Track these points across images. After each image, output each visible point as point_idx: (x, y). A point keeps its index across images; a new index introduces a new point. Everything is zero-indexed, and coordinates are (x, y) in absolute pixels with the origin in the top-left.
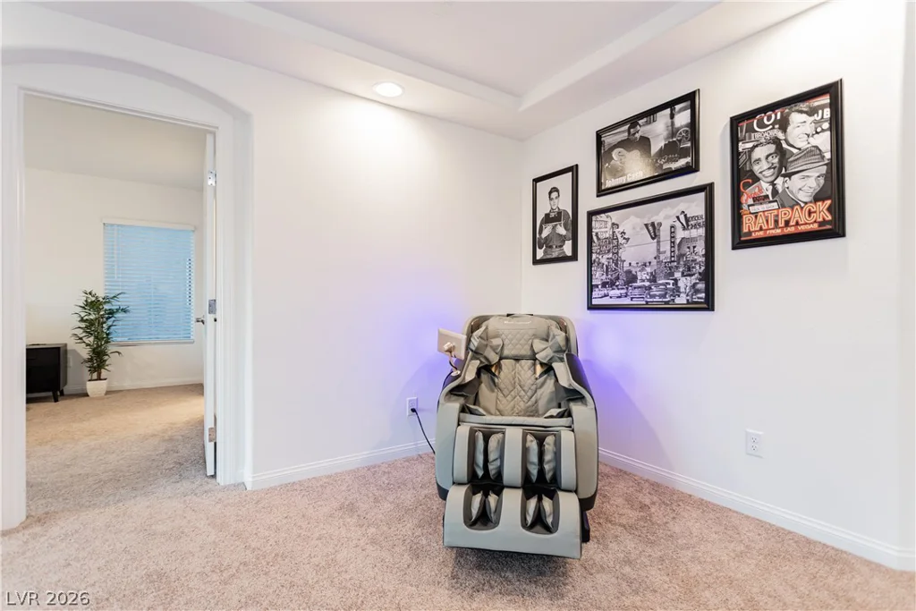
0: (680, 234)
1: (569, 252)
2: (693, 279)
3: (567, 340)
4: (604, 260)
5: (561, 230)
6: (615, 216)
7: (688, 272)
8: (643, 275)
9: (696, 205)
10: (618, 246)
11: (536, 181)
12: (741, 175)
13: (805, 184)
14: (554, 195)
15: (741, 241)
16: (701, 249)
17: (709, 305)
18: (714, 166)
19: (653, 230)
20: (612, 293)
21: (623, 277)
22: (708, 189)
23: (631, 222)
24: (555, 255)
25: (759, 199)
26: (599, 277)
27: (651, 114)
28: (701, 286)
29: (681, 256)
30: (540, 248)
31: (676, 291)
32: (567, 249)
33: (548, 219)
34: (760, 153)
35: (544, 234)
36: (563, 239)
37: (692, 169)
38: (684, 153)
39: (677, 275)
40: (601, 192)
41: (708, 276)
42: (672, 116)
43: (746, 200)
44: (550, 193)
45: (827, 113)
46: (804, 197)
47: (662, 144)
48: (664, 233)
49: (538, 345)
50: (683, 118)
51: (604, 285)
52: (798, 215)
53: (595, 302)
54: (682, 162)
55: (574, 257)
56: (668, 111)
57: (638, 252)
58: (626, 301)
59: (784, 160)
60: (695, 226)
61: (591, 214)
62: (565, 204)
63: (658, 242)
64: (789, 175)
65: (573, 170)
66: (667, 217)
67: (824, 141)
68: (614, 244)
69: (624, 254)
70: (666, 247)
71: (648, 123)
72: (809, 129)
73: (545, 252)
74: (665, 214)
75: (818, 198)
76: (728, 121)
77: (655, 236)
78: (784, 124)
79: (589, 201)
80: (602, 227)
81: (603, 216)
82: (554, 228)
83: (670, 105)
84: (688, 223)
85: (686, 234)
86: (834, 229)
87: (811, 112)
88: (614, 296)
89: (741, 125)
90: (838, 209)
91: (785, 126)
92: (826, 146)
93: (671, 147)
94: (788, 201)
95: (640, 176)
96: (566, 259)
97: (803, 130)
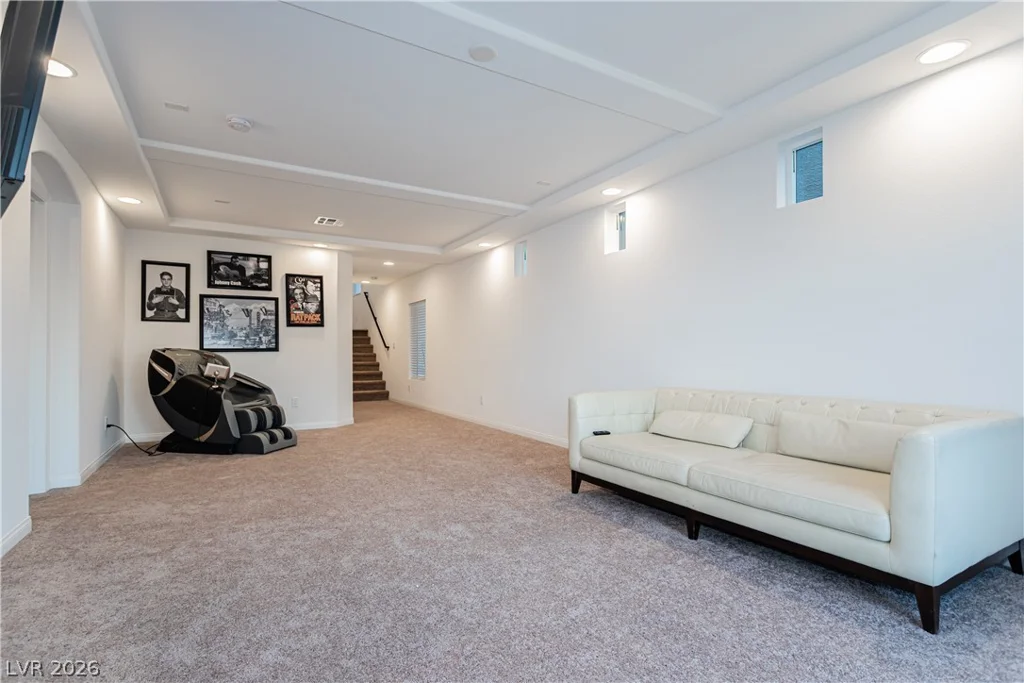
0: (263, 317)
1: (183, 316)
2: (269, 337)
4: (213, 324)
5: (175, 301)
6: (222, 301)
7: (267, 334)
8: (241, 334)
9: (271, 306)
10: (224, 317)
11: (145, 263)
12: (290, 298)
13: (312, 307)
14: (166, 277)
15: (290, 324)
16: (273, 325)
17: (276, 349)
18: (278, 290)
19: (248, 313)
20: (219, 342)
21: (227, 335)
22: (276, 300)
23: (232, 307)
24: (167, 316)
25: (298, 309)
26: (209, 333)
27: (247, 256)
28: (274, 341)
29: (263, 327)
30: (151, 309)
31: (261, 342)
32: (181, 313)
33: (158, 291)
34: (297, 291)
35: (155, 301)
36: (176, 308)
37: (269, 288)
38: (264, 281)
39: (261, 335)
40: (210, 285)
41: (276, 336)
42: (258, 262)
43: (292, 308)
44: (161, 275)
45: (319, 285)
46: (312, 311)
47: (252, 273)
48: (254, 315)
50: (263, 265)
51: (213, 338)
52: (310, 317)
53: (205, 347)
54: (264, 285)
55: (187, 319)
56: (256, 259)
57: (236, 321)
58: (229, 347)
59: (306, 297)
60: (270, 314)
61: (202, 297)
63: (250, 319)
64: (308, 303)
65: (187, 266)
66: (255, 308)
67: (318, 294)
68: (220, 316)
69: (227, 322)
70: (255, 321)
71: (244, 260)
72: (313, 288)
73: (156, 314)
74: (255, 306)
75: (316, 313)
76: (284, 274)
77: (248, 316)
79: (200, 288)
80: (212, 306)
81: (213, 300)
82: (166, 299)
83: (258, 256)
84: (266, 312)
85: (265, 317)
86: (321, 324)
87: (315, 283)
88: (222, 344)
89: (290, 278)
90: (322, 317)
91: (306, 285)
92: (319, 296)
93: (257, 276)
94: (307, 312)
95: (239, 284)
96: (179, 320)
97: (311, 288)
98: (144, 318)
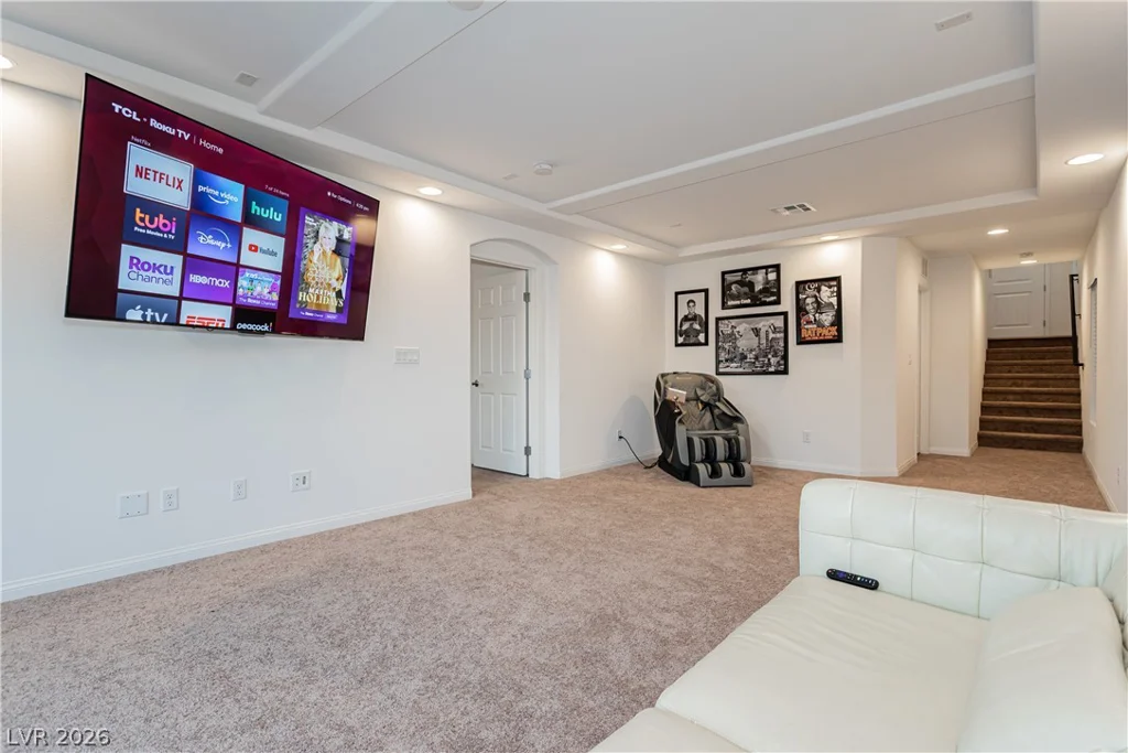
0: (771, 336)
1: (703, 341)
2: (778, 359)
3: (718, 389)
4: (726, 346)
5: (697, 327)
6: (733, 322)
7: (775, 355)
8: (751, 356)
9: (779, 322)
10: (736, 339)
11: (677, 294)
12: (801, 310)
13: (827, 318)
14: (691, 304)
15: (801, 341)
16: (782, 344)
17: (785, 372)
18: (788, 303)
19: (757, 332)
20: (732, 365)
21: (739, 357)
22: (785, 314)
23: (743, 327)
24: (692, 340)
25: (809, 322)
26: (723, 356)
27: (755, 270)
28: (782, 362)
29: (772, 347)
30: (681, 336)
31: (769, 364)
32: (702, 338)
33: (686, 319)
34: (809, 301)
35: (684, 328)
36: (698, 332)
37: (778, 302)
38: (772, 294)
39: (770, 356)
40: (724, 306)
41: (785, 357)
43: (803, 322)
44: (688, 303)
45: (835, 289)
46: (827, 324)
47: (761, 287)
48: (763, 334)
49: (699, 392)
50: (772, 276)
51: (727, 360)
52: (825, 332)
53: (721, 370)
54: (772, 299)
55: (706, 343)
57: (746, 342)
58: (741, 370)
59: (819, 306)
60: (779, 332)
61: (718, 319)
62: (700, 311)
63: (759, 339)
64: (821, 313)
65: (706, 291)
66: (764, 326)
67: (834, 300)
68: (732, 337)
69: (739, 343)
70: (763, 341)
71: (753, 274)
72: (829, 294)
73: (685, 339)
74: (763, 324)
75: (832, 325)
76: (794, 283)
77: (757, 335)
78: (819, 290)
79: (716, 311)
80: (725, 328)
81: (726, 322)
82: (691, 325)
83: (766, 267)
84: (775, 330)
85: (774, 336)
86: (838, 339)
87: (830, 287)
88: (733, 367)
89: (800, 285)
90: (840, 331)
91: (819, 291)
92: (835, 303)
93: (766, 291)
94: (820, 325)
95: (749, 301)
96: (699, 344)
97: (826, 294)
98: (677, 345)
